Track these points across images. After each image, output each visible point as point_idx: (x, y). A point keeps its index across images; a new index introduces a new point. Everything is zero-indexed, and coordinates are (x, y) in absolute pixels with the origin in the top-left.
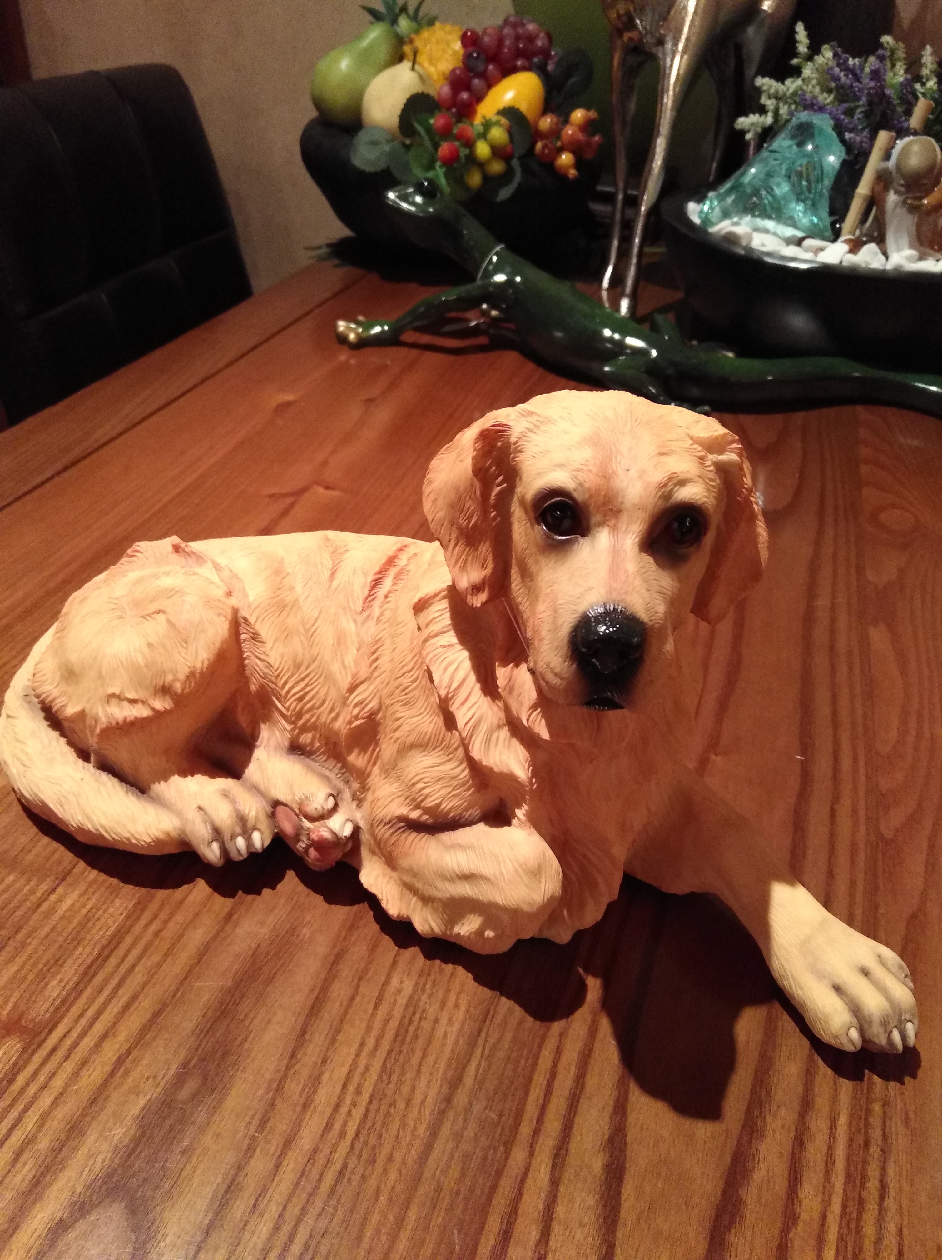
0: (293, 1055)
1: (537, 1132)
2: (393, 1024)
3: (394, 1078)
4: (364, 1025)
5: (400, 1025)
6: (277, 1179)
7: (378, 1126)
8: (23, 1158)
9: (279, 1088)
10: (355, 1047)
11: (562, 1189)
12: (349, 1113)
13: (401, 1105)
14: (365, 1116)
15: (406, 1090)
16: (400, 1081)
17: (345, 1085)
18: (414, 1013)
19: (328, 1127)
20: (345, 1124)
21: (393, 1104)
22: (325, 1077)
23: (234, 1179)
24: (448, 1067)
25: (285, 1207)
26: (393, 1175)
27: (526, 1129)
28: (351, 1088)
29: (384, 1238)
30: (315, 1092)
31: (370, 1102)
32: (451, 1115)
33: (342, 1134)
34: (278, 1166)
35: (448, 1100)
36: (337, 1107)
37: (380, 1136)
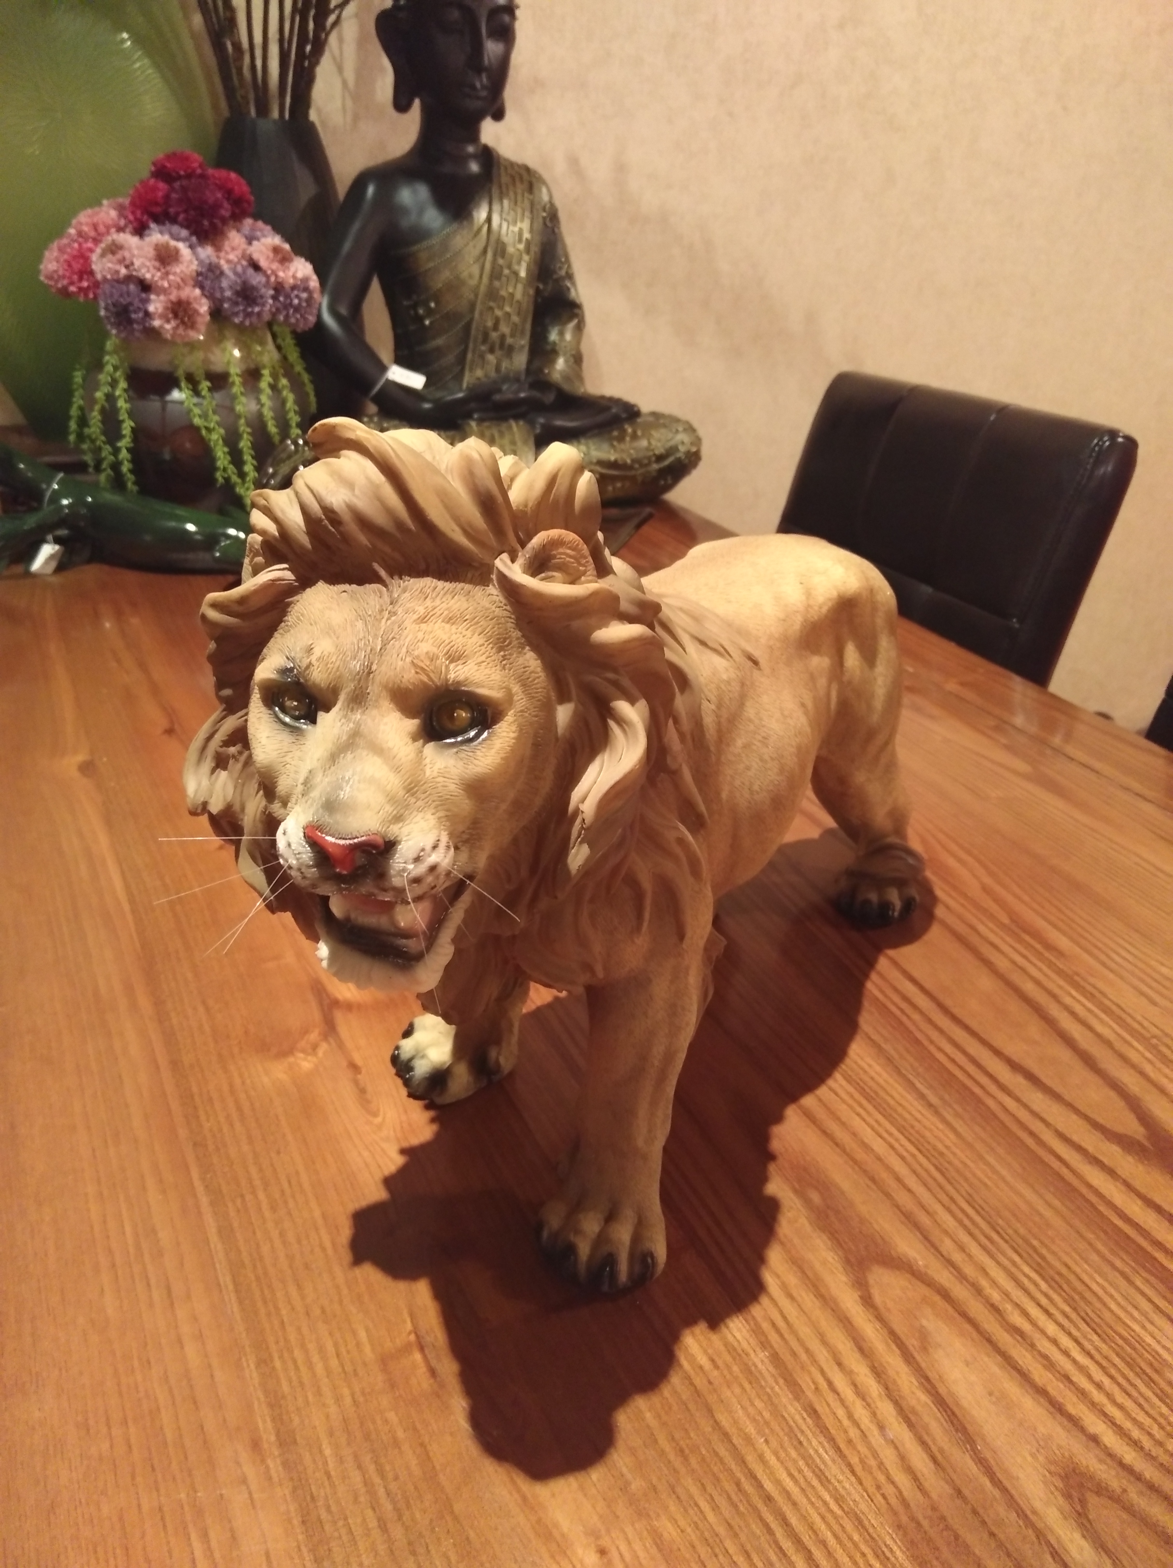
0: (837, 1144)
1: (982, 1087)
2: (857, 1095)
3: (896, 1116)
4: (845, 1107)
5: (861, 1094)
8: (795, 1294)
9: (855, 1162)
10: (857, 1118)
12: (902, 1146)
13: (916, 1124)
14: (909, 1140)
15: (907, 1116)
16: (900, 1115)
18: (858, 1084)
19: (903, 1158)
21: (912, 1127)
22: (866, 1140)
24: (910, 1093)
25: (940, 1202)
26: (958, 1151)
27: (977, 1090)
28: (885, 1135)
30: (872, 1150)
33: (913, 1156)
34: (909, 1190)
35: (930, 1105)
36: (892, 1147)
37: (929, 1143)
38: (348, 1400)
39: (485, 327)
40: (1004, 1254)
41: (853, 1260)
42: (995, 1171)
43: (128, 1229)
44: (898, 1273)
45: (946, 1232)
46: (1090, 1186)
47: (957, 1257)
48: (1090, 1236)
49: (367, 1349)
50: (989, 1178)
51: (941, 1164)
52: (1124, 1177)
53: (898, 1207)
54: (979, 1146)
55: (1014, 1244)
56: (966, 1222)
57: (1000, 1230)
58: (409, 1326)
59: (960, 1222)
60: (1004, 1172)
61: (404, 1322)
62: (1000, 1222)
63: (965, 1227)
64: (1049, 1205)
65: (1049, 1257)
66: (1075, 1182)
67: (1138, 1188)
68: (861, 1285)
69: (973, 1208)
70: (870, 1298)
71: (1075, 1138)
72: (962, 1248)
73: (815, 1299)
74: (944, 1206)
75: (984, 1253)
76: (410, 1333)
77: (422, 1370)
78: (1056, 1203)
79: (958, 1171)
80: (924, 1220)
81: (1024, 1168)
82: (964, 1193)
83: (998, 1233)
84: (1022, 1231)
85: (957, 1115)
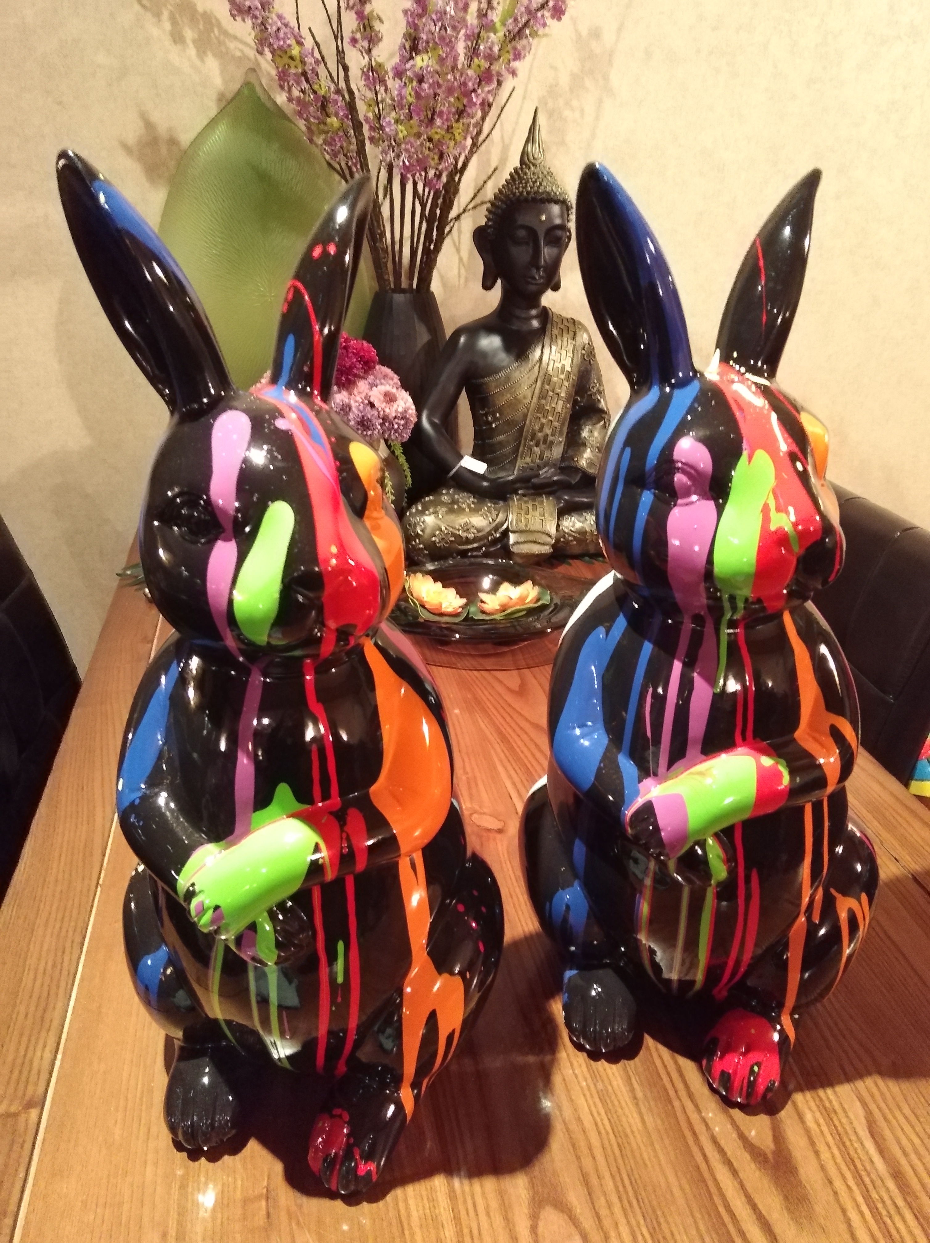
1: (676, 1092)
3: (608, 1101)
4: (578, 1088)
6: (598, 1163)
7: (618, 1122)
8: (492, 1214)
11: (700, 1107)
13: (619, 1110)
14: (610, 1122)
15: (616, 1103)
16: (612, 1102)
17: (593, 1116)
18: (594, 1072)
19: (600, 1133)
20: (605, 1129)
21: (616, 1112)
22: (582, 1117)
23: (582, 1171)
24: (625, 1086)
26: (638, 1136)
27: (672, 1093)
28: (595, 1114)
29: (654, 1160)
30: (583, 1124)
31: (607, 1115)
32: (641, 1103)
33: (607, 1133)
34: (594, 1158)
35: (635, 1098)
36: (596, 1124)
37: (622, 1126)
38: (219, 1221)
39: (533, 430)
40: (635, 1216)
41: (536, 1199)
42: (657, 1156)
43: (139, 1086)
44: (561, 1215)
45: (605, 1194)
46: (715, 1179)
47: (603, 1212)
48: (698, 1216)
49: (238, 1192)
50: (650, 1159)
51: (623, 1144)
52: (742, 1178)
53: (581, 1168)
54: (654, 1136)
55: (644, 1211)
56: (621, 1189)
57: (640, 1200)
58: (265, 1184)
59: (617, 1188)
60: (662, 1157)
61: (264, 1180)
62: (643, 1193)
63: (618, 1191)
64: (681, 1188)
65: (664, 1225)
66: (706, 1175)
67: (748, 1188)
68: (535, 1217)
69: (630, 1179)
70: (536, 1228)
71: (722, 1143)
72: (609, 1206)
73: (502, 1221)
74: (611, 1174)
75: (622, 1213)
76: (264, 1188)
77: (263, 1213)
78: (687, 1188)
79: (632, 1151)
80: (594, 1180)
81: (677, 1158)
82: (629, 1168)
83: (638, 1200)
84: (655, 1203)
85: (650, 1109)
